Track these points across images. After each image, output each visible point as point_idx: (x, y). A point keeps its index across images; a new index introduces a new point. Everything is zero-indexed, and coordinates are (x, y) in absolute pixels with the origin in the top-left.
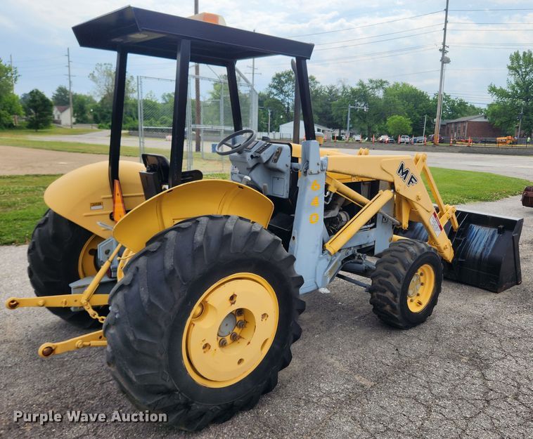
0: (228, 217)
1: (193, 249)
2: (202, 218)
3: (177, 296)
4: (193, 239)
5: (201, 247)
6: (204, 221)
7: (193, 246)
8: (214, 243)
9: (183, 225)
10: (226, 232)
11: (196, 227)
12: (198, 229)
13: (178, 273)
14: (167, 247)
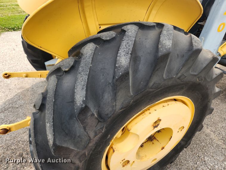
0: (160, 26)
1: (114, 77)
2: (129, 27)
3: (92, 134)
4: (115, 61)
5: (126, 75)
6: (132, 31)
7: (115, 72)
8: (143, 68)
9: (106, 36)
10: (162, 51)
11: (121, 40)
12: (124, 43)
13: (93, 110)
14: (80, 69)
